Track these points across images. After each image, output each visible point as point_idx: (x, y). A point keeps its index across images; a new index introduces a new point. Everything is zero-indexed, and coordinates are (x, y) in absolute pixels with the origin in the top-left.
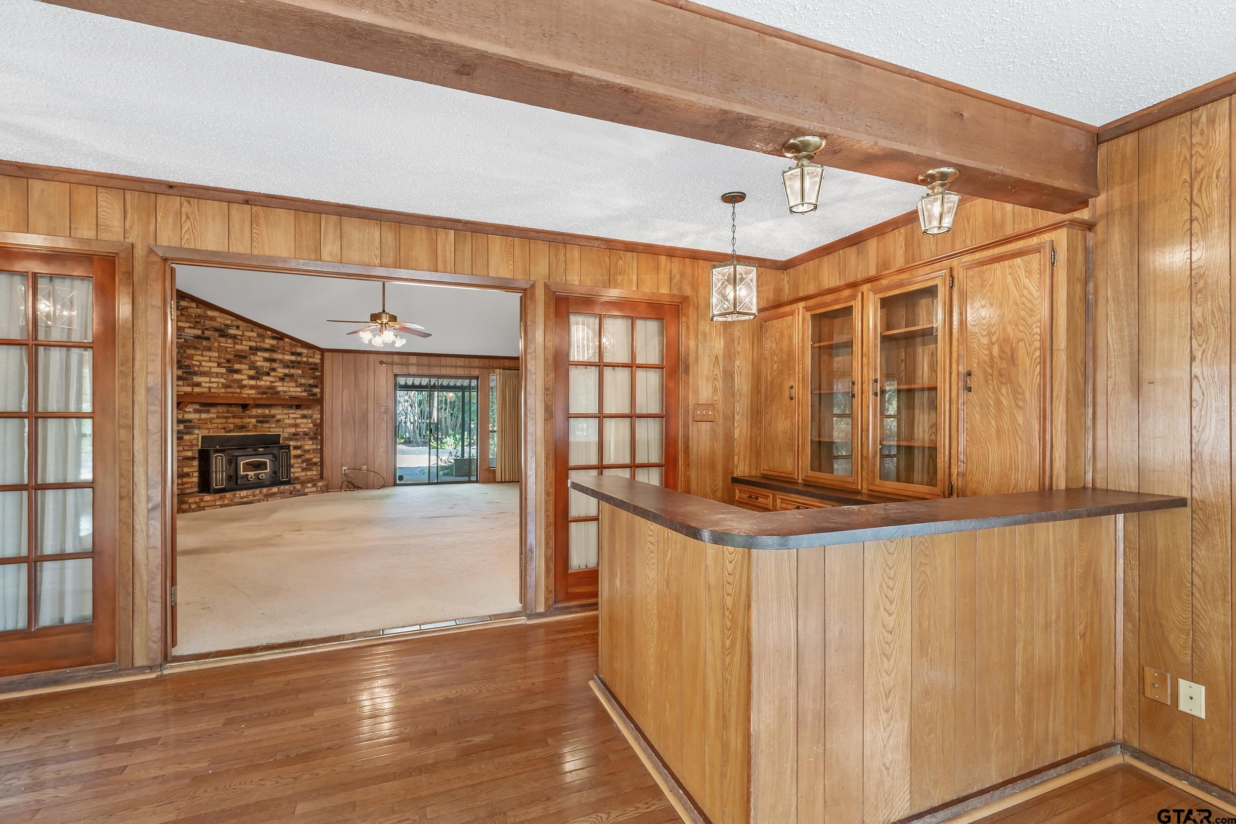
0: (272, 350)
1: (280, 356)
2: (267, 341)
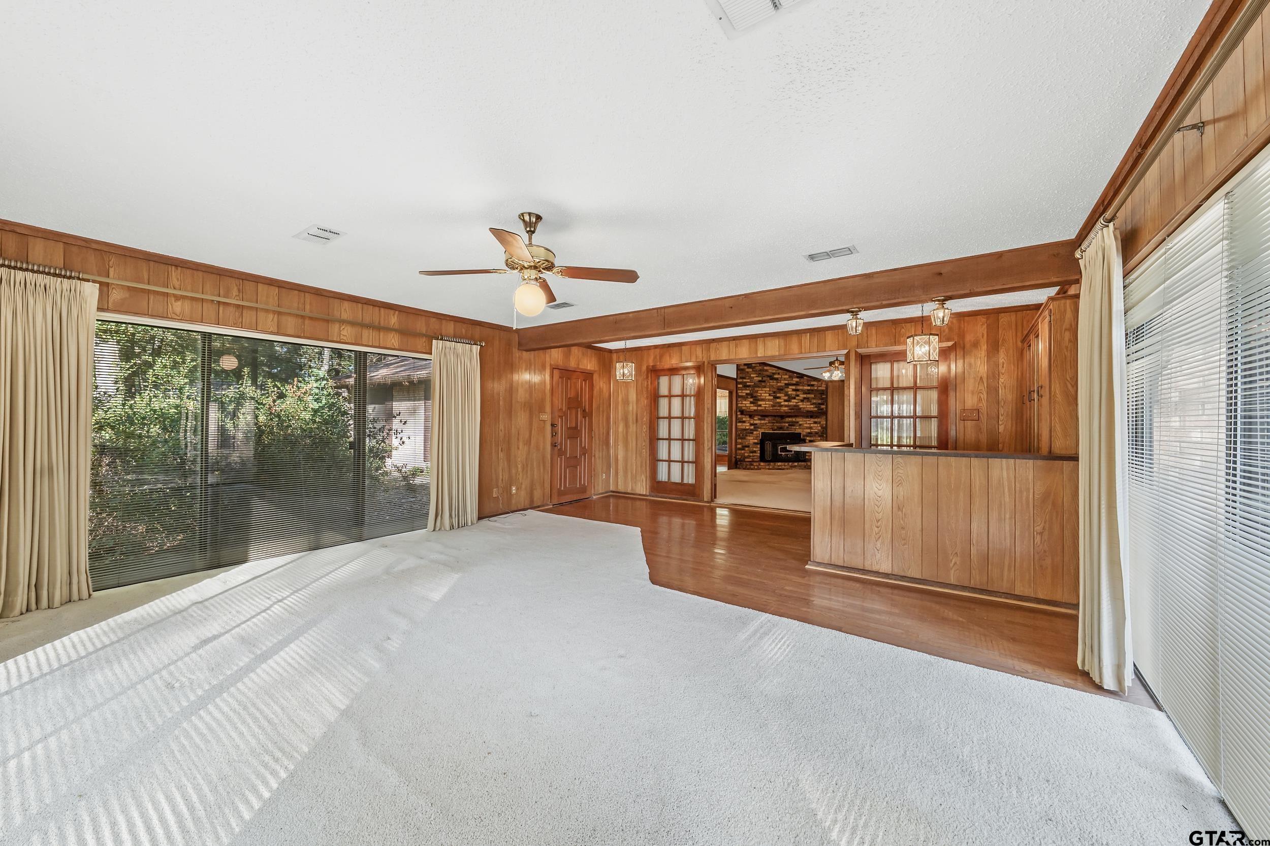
0: (797, 384)
1: (801, 388)
2: (794, 379)
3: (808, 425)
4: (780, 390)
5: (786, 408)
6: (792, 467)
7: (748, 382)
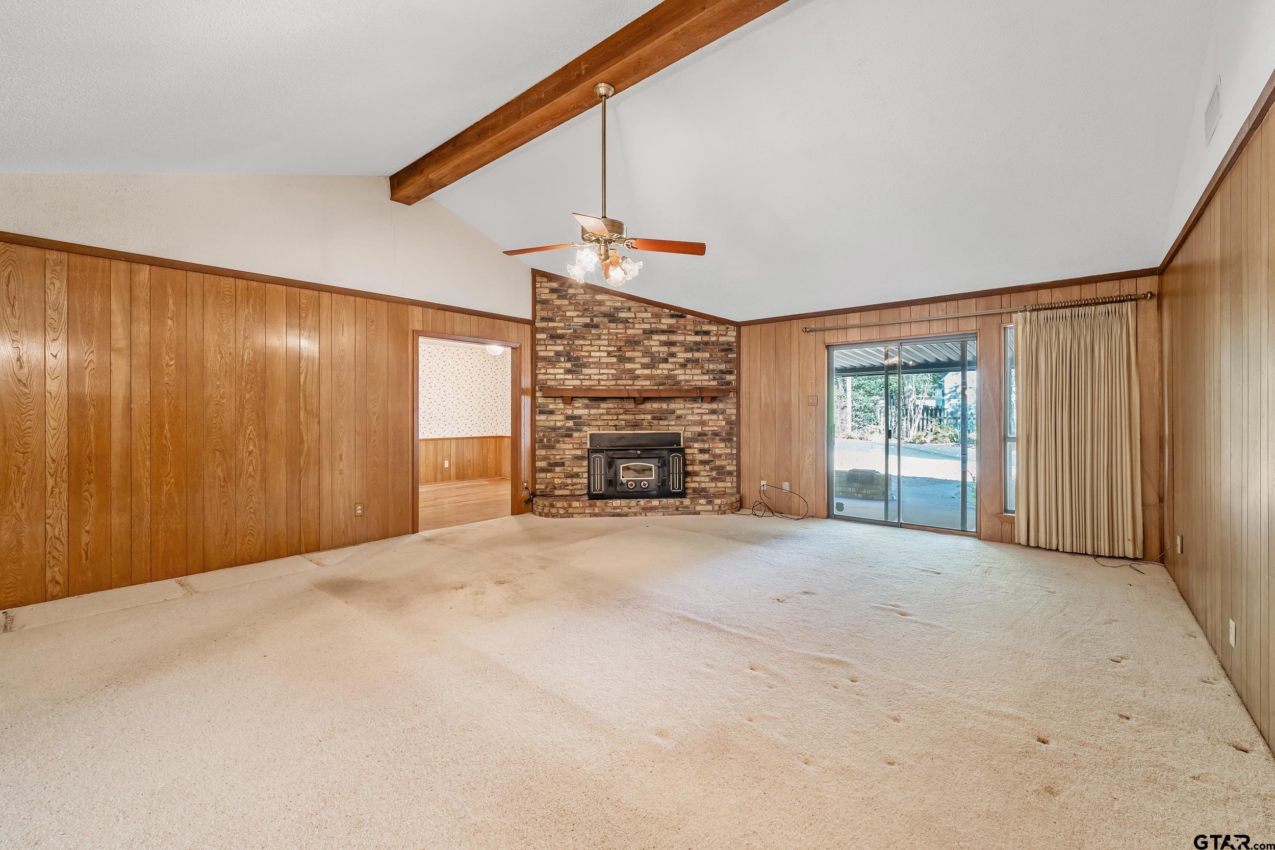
0: (670, 331)
1: (680, 338)
2: (663, 321)
3: (697, 418)
4: (633, 343)
5: (648, 383)
6: (645, 510)
7: (562, 328)
